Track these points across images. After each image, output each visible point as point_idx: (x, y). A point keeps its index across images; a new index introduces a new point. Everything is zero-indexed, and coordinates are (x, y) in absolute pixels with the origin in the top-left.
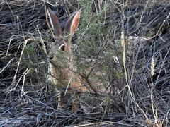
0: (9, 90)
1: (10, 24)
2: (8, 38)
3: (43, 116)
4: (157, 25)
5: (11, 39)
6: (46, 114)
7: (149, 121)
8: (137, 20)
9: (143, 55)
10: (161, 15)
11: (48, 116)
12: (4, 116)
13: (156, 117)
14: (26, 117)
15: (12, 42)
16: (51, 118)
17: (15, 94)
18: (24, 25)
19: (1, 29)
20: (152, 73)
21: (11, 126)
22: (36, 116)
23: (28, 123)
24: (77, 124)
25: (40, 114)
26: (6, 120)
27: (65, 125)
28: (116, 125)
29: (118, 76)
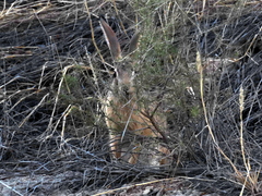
0: (44, 138)
1: (43, 46)
2: (40, 65)
3: (92, 172)
4: (245, 41)
5: (44, 67)
6: (96, 168)
7: (238, 174)
8: (217, 35)
9: (228, 82)
10: (251, 28)
11: (99, 172)
12: (38, 173)
13: (249, 169)
14: (68, 174)
15: (46, 71)
16: (103, 173)
17: (53, 143)
18: (61, 47)
19: (30, 53)
20: (242, 108)
21: (48, 187)
22: (82, 172)
23: (72, 182)
24: (139, 180)
25: (88, 170)
26: (42, 179)
27: (123, 183)
28: (194, 181)
29: (194, 113)
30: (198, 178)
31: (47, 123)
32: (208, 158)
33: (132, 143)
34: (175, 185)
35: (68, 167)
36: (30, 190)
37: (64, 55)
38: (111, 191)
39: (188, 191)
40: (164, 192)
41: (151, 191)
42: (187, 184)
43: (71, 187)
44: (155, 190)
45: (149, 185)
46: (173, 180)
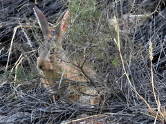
3: (38, 112)
6: (41, 109)
7: (152, 110)
8: (130, 1)
11: (43, 112)
13: (159, 105)
16: (47, 113)
18: (13, 10)
20: (151, 58)
22: (30, 112)
23: (22, 121)
24: (75, 117)
25: (34, 111)
27: (62, 120)
28: (117, 116)
29: (114, 63)
30: (120, 113)
32: (127, 97)
33: (68, 88)
34: (102, 120)
35: (18, 109)
37: (15, 16)
42: (111, 119)
45: (82, 121)
46: (101, 116)
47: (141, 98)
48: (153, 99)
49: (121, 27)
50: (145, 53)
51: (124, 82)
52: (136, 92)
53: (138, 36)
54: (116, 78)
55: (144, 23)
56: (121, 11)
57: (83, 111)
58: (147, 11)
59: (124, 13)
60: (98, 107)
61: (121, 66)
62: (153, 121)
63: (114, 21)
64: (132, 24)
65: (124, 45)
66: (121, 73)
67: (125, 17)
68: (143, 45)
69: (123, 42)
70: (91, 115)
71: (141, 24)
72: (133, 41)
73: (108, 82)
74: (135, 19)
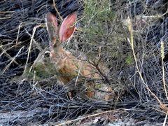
0: (21, 81)
1: (19, 11)
2: (16, 25)
3: (56, 108)
5: (20, 27)
6: (58, 105)
11: (60, 108)
14: (37, 110)
15: (22, 29)
16: (64, 109)
17: (27, 86)
18: (32, 11)
19: (9, 17)
21: (23, 121)
22: (48, 107)
23: (41, 116)
24: (90, 113)
25: (52, 106)
26: (19, 114)
27: (78, 115)
28: (130, 112)
29: (128, 61)
30: (133, 109)
31: (23, 69)
32: (140, 93)
33: (84, 85)
34: (116, 115)
35: (37, 104)
36: (10, 123)
37: (34, 16)
38: (70, 122)
39: (126, 119)
40: (109, 121)
41: (99, 120)
42: (125, 115)
43: (40, 119)
44: (102, 120)
45: (97, 116)
46: (115, 111)
47: (153, 94)
48: (164, 96)
49: (135, 28)
50: (157, 52)
51: (137, 79)
52: (148, 89)
53: (150, 36)
54: (130, 76)
55: (156, 23)
56: (135, 12)
57: (98, 107)
58: (159, 12)
59: (137, 14)
60: (112, 103)
61: (134, 64)
62: (164, 117)
63: (128, 22)
64: (144, 24)
65: (137, 44)
66: (134, 71)
67: (138, 17)
68: (155, 44)
69: (136, 41)
70: (105, 110)
71: (154, 25)
72: (146, 40)
73: (122, 79)
74: (148, 19)
